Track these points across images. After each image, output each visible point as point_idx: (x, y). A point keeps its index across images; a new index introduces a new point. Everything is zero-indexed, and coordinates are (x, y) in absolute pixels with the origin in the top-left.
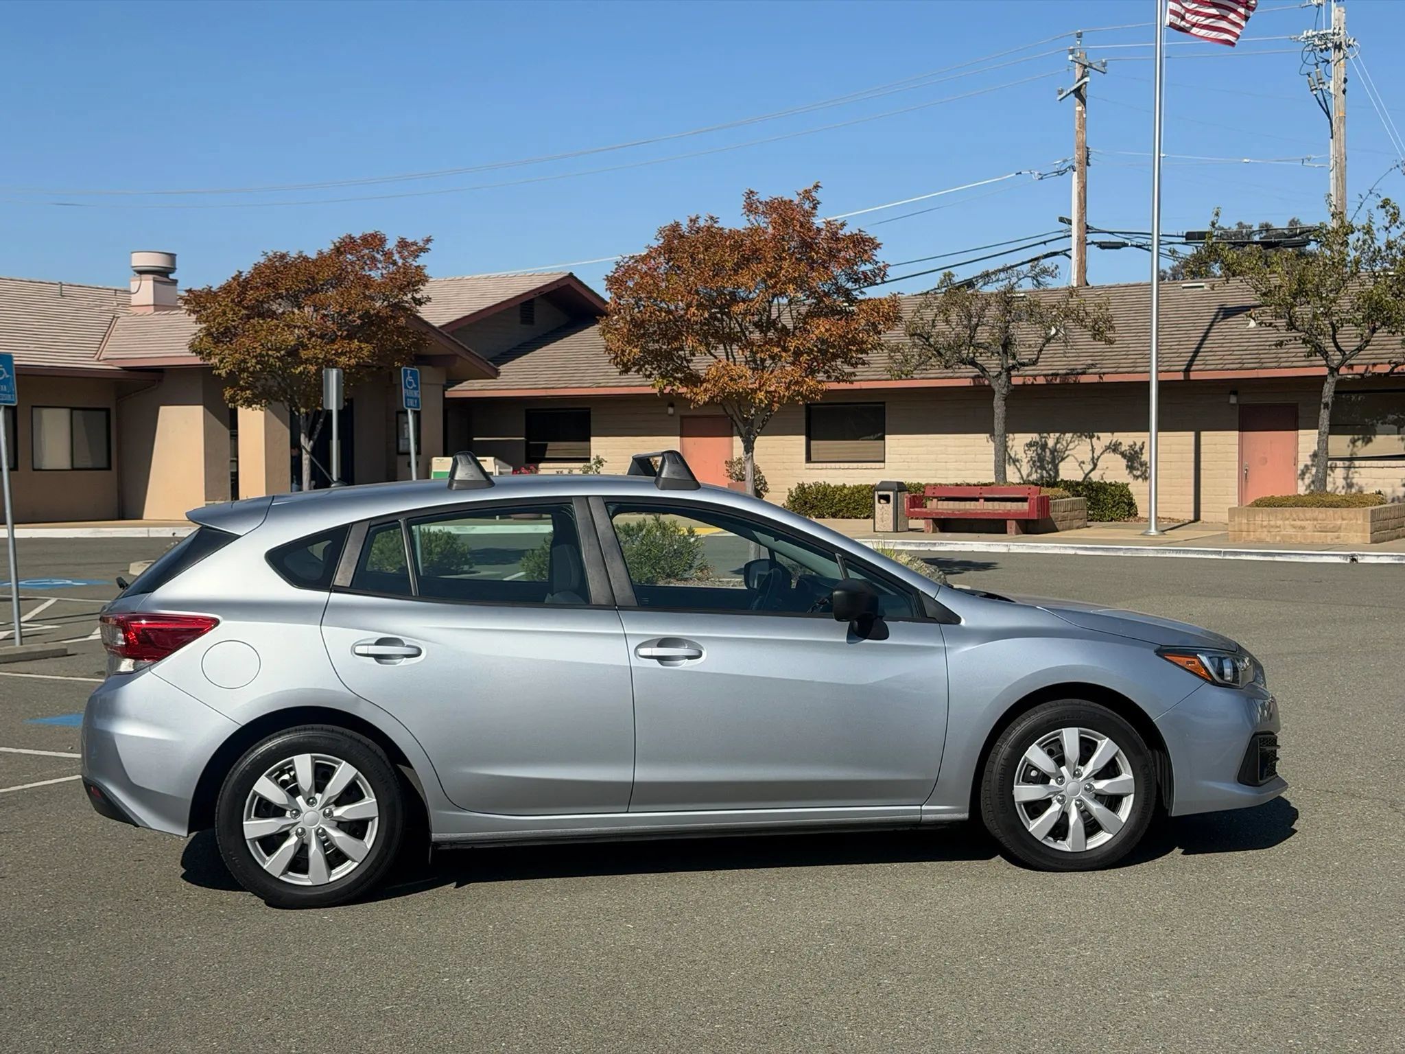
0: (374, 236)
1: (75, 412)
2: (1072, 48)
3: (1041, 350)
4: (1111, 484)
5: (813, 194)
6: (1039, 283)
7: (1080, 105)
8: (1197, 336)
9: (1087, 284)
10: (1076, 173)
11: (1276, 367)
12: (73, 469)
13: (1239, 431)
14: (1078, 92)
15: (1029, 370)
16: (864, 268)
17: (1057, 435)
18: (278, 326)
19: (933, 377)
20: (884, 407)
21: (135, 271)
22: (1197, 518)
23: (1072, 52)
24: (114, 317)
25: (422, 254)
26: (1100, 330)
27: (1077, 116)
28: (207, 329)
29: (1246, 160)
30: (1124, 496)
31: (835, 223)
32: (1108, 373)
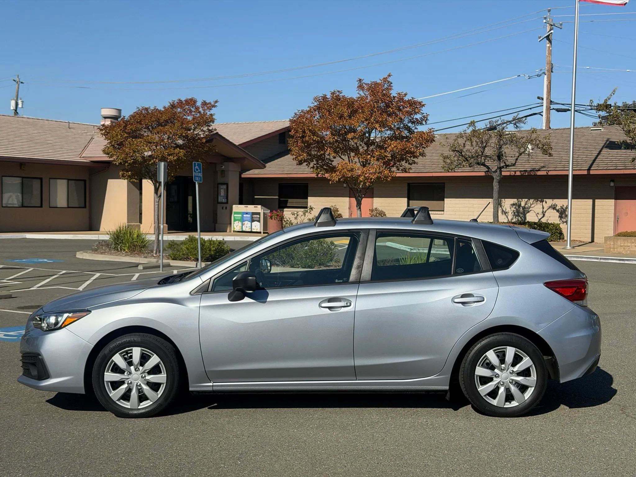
0: (191, 100)
1: (69, 181)
2: (545, 16)
3: (517, 159)
4: (551, 224)
5: (388, 79)
6: (517, 126)
7: (548, 44)
8: (595, 153)
9: (550, 128)
10: (546, 76)
11: (632, 169)
12: (68, 207)
13: (615, 199)
14: (548, 37)
15: (513, 168)
16: (416, 116)
17: (526, 200)
18: (141, 142)
19: (464, 171)
20: (444, 185)
21: (103, 117)
22: (593, 241)
23: (545, 18)
24: (92, 138)
25: (213, 108)
26: (546, 149)
27: (547, 49)
28: (111, 143)
29: (628, 70)
30: (557, 229)
31: (402, 93)
32: (551, 170)
